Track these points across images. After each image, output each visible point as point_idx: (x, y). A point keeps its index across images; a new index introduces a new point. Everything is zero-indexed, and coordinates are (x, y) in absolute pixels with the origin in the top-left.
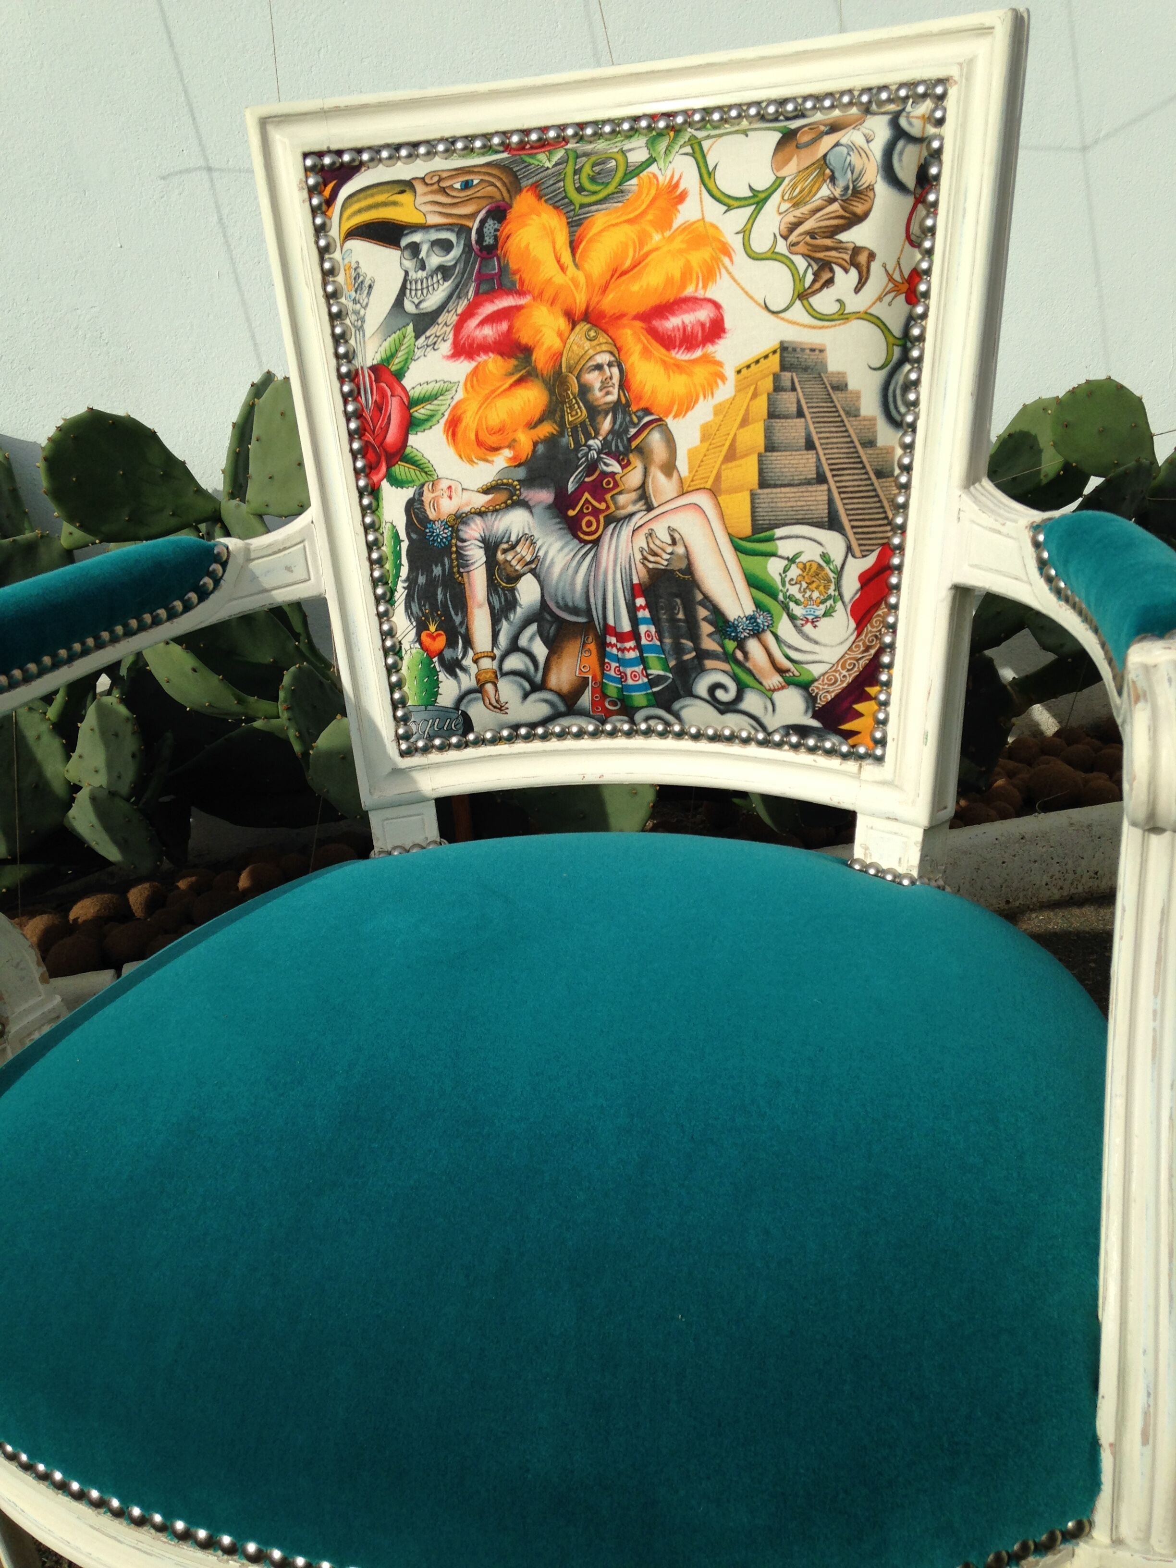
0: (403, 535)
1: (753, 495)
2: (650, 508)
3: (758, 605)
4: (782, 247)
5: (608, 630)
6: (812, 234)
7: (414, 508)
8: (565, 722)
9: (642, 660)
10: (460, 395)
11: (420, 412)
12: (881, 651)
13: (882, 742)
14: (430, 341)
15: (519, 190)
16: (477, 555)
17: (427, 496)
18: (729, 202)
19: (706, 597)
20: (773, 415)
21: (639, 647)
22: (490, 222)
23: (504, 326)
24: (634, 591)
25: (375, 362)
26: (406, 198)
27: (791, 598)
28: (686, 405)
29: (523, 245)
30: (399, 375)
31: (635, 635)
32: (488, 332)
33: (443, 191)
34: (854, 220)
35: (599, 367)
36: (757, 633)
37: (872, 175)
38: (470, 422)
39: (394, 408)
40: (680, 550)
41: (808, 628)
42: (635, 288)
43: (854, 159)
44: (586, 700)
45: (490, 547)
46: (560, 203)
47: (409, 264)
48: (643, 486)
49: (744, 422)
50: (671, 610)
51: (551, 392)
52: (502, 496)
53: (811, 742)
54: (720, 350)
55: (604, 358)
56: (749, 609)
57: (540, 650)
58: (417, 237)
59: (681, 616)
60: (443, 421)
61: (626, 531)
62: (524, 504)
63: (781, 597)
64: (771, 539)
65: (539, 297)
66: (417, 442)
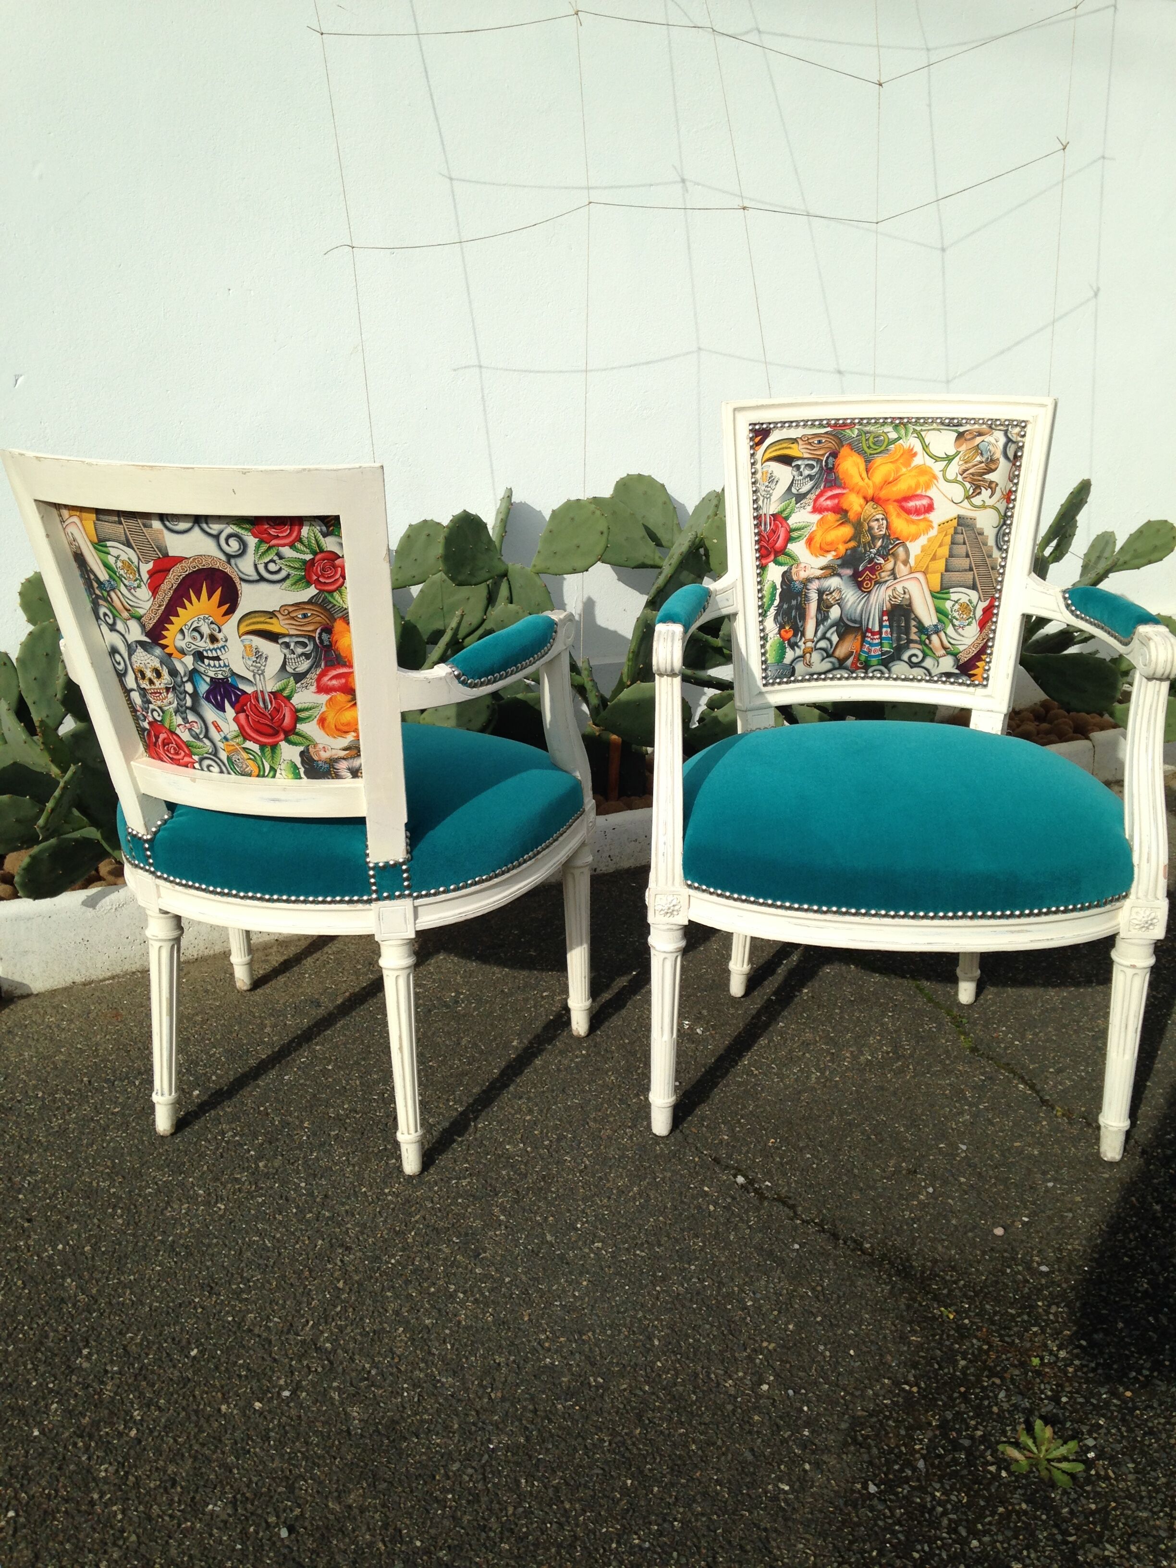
0: (778, 586)
1: (942, 575)
2: (895, 578)
3: (939, 620)
4: (960, 478)
5: (868, 630)
6: (972, 474)
7: (787, 575)
8: (835, 672)
9: (881, 644)
10: (814, 528)
11: (794, 534)
12: (988, 640)
13: (987, 679)
14: (802, 505)
15: (843, 446)
16: (814, 596)
17: (794, 570)
18: (936, 459)
19: (916, 616)
20: (953, 543)
21: (881, 638)
22: (831, 458)
23: (836, 501)
24: (883, 613)
26: (794, 446)
27: (954, 617)
28: (915, 538)
29: (845, 468)
30: (786, 518)
31: (880, 633)
32: (829, 503)
33: (810, 444)
34: (992, 471)
35: (877, 520)
36: (937, 632)
37: (998, 454)
38: (818, 539)
39: (782, 533)
40: (907, 596)
41: (960, 630)
42: (895, 489)
43: (991, 447)
44: (849, 662)
45: (821, 593)
47: (795, 473)
48: (893, 569)
49: (940, 546)
50: (899, 621)
51: (856, 529)
52: (829, 571)
53: (952, 680)
54: (931, 516)
55: (880, 516)
56: (935, 621)
58: (799, 462)
60: (805, 539)
61: (884, 587)
62: (839, 575)
63: (950, 617)
64: (948, 593)
65: (852, 490)
66: (792, 547)
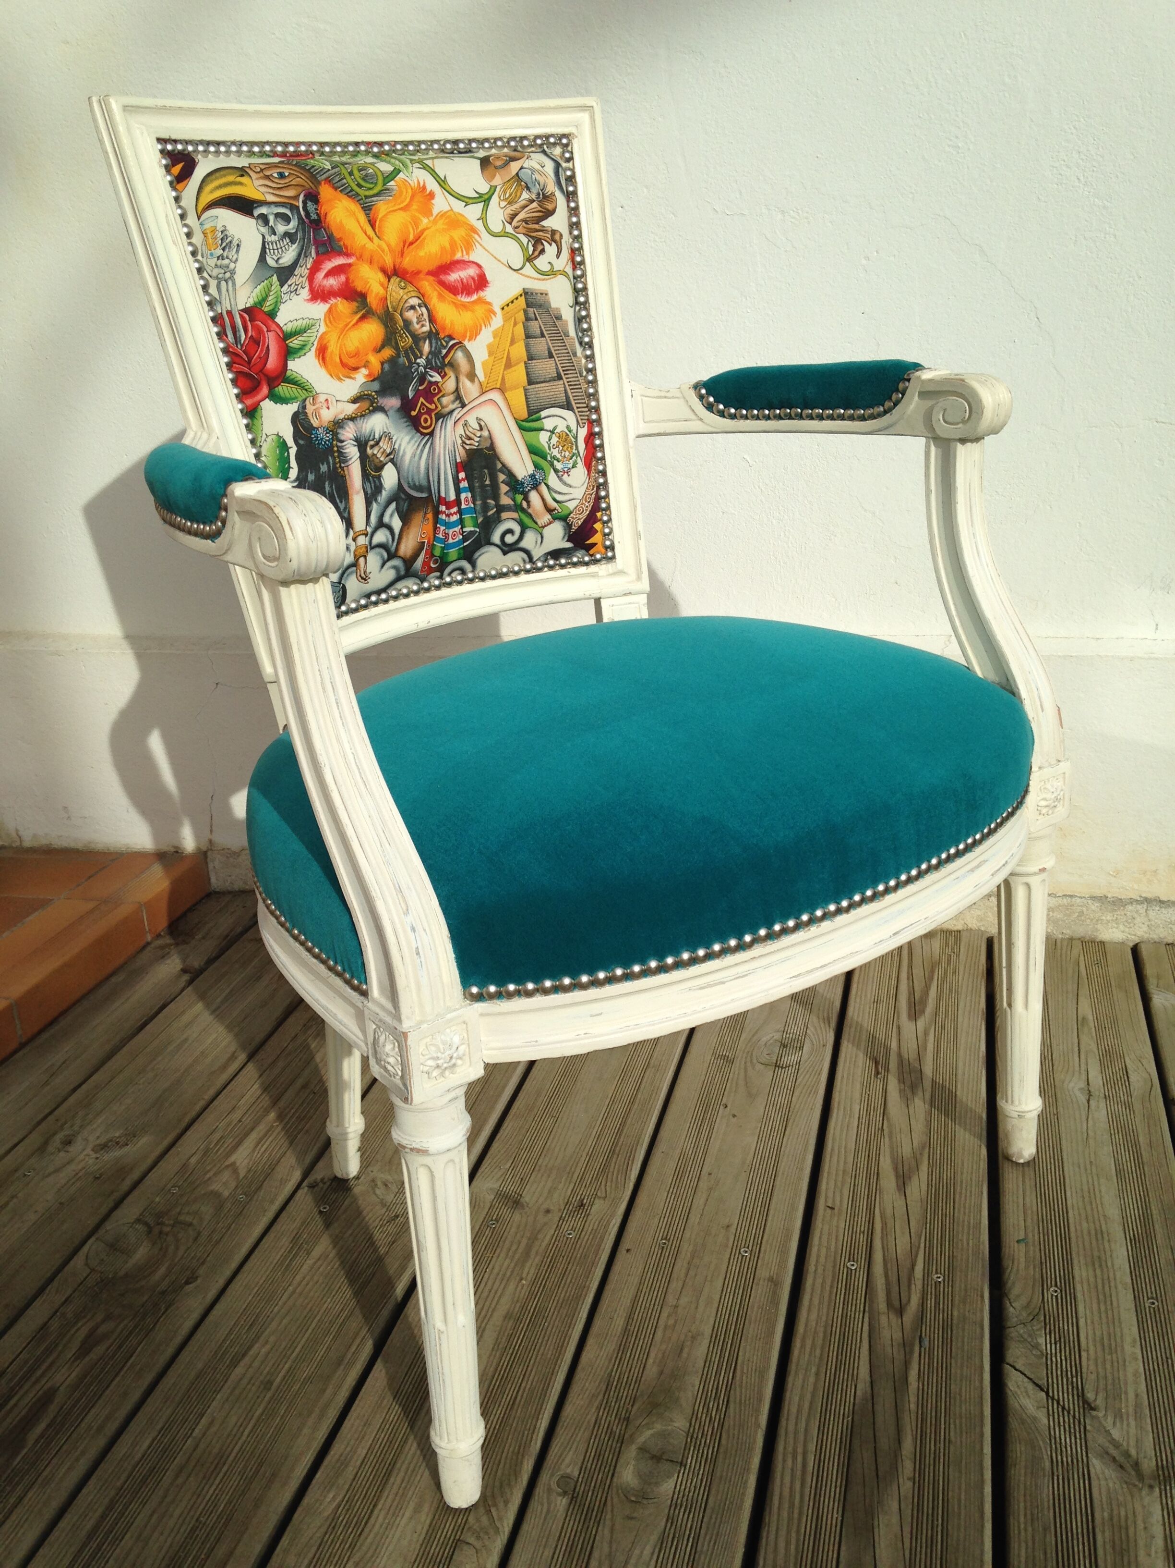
0: (290, 442)
1: (525, 390)
2: (463, 405)
3: (537, 466)
4: (509, 229)
5: (442, 501)
6: (525, 221)
7: (299, 421)
8: (399, 585)
9: (461, 521)
10: (323, 329)
11: (294, 343)
12: (598, 488)
13: (612, 548)
14: (293, 288)
15: (319, 183)
16: (352, 451)
17: (310, 409)
18: (467, 201)
19: (504, 465)
20: (528, 336)
21: (460, 512)
22: (309, 204)
23: (343, 278)
24: (458, 467)
25: (248, 305)
26: (244, 180)
27: (554, 458)
28: (475, 333)
29: (338, 220)
30: (272, 315)
31: (458, 502)
32: (333, 282)
33: (267, 177)
34: (549, 213)
35: (413, 307)
37: (551, 187)
38: (333, 348)
39: (271, 340)
40: (485, 433)
41: (565, 477)
42: (422, 253)
43: (536, 176)
44: (419, 563)
45: (362, 444)
46: (351, 194)
47: (264, 230)
48: (457, 390)
49: (513, 342)
50: (482, 480)
51: (386, 326)
52: (366, 404)
53: (563, 561)
54: (488, 294)
55: (415, 301)
56: (531, 469)
57: (397, 524)
58: (263, 210)
59: (488, 482)
60: (313, 349)
61: (450, 423)
62: (381, 409)
63: (549, 458)
64: (539, 419)
65: (360, 258)
66: (295, 366)
